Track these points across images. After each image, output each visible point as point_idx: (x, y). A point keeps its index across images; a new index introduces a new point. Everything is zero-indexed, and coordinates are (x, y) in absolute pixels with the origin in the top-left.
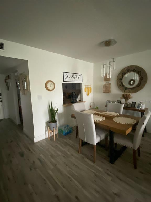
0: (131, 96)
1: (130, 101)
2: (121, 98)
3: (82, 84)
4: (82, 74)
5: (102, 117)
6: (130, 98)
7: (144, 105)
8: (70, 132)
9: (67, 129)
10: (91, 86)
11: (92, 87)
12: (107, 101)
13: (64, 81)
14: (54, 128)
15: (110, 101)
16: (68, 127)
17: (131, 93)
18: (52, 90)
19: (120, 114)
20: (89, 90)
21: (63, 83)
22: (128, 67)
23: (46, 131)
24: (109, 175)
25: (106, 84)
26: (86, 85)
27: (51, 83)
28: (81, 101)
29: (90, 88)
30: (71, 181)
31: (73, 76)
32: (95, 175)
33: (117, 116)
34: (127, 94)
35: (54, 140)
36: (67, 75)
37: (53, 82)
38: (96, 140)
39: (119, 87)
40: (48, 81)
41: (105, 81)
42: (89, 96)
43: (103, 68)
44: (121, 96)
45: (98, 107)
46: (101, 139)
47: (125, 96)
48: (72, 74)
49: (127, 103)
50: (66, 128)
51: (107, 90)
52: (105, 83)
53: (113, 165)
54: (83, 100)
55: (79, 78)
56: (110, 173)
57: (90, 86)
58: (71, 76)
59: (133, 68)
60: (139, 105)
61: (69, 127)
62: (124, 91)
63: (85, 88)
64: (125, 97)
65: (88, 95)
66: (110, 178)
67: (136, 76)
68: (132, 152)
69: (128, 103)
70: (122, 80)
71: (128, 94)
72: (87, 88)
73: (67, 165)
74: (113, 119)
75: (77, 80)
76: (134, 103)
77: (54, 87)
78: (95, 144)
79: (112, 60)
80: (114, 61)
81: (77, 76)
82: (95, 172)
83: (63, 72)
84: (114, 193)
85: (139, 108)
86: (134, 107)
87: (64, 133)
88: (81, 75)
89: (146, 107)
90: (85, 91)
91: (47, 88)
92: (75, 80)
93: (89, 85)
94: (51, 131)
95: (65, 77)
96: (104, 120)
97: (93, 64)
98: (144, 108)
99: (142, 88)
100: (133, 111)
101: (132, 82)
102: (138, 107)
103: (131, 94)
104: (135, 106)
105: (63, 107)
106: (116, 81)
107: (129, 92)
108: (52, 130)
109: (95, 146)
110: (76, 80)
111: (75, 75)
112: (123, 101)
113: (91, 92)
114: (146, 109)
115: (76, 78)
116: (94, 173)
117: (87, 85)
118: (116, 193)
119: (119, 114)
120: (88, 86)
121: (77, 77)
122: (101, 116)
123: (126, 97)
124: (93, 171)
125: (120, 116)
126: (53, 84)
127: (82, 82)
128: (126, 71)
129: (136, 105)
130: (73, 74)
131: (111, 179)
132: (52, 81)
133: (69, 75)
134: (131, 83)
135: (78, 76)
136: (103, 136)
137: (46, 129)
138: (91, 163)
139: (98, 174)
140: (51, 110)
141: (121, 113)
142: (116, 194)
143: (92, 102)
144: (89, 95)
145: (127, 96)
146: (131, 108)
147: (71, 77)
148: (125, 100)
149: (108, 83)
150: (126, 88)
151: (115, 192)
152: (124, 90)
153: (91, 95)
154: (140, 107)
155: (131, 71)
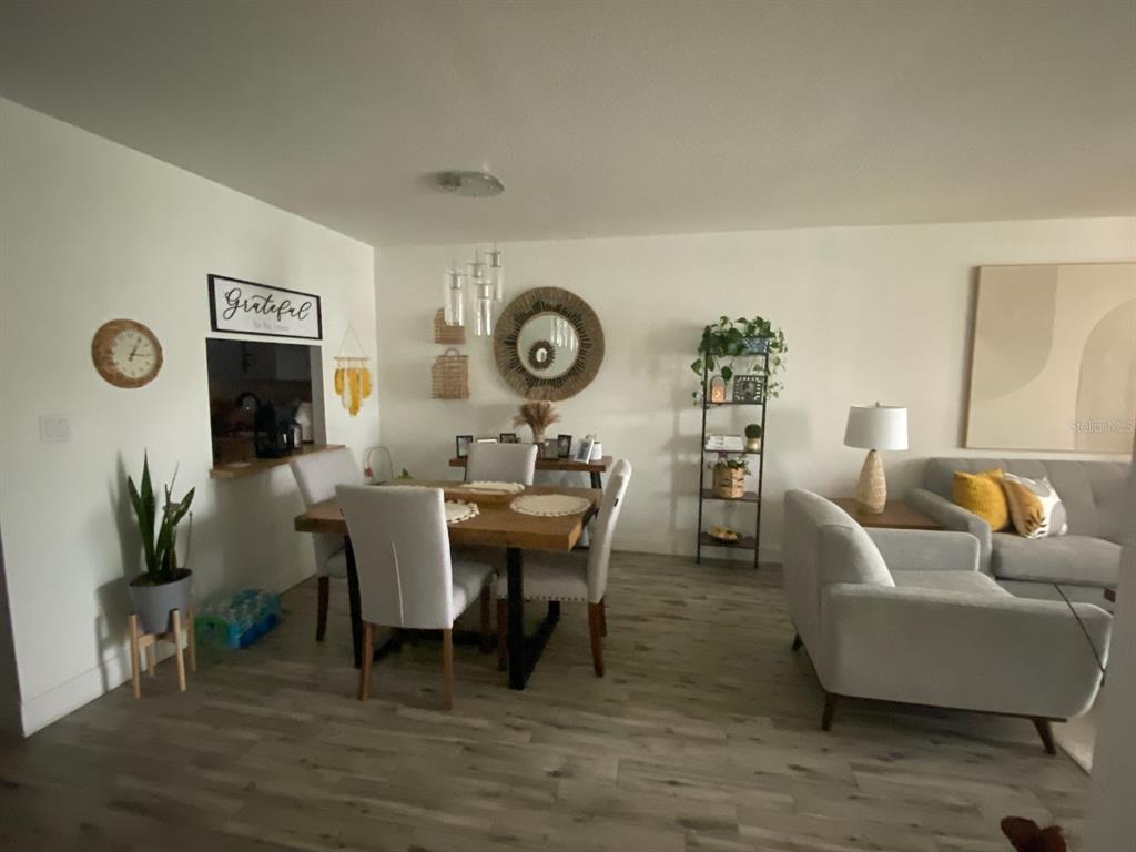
0: (554, 412)
1: (551, 432)
2: (518, 423)
3: (319, 347)
4: (318, 298)
5: (464, 507)
6: (550, 421)
7: (599, 446)
8: (272, 622)
9: (253, 606)
10: (368, 362)
11: (372, 366)
12: (458, 437)
13: (219, 327)
14: (177, 613)
15: (471, 437)
16: (259, 597)
17: (551, 399)
18: (141, 382)
19: (526, 487)
20: (355, 384)
21: (209, 341)
22: (537, 290)
23: (102, 647)
24: (517, 729)
25: (445, 356)
26: (342, 355)
27: (137, 335)
28: (315, 444)
29: (365, 371)
30: (363, 812)
31: (269, 305)
32: (468, 748)
33: (520, 494)
34: (539, 405)
35: (178, 687)
36: (234, 296)
37: (150, 335)
38: (453, 605)
39: (504, 375)
40: (112, 323)
41: (438, 341)
42: (358, 414)
43: (455, 287)
44: (518, 414)
45: (411, 474)
46: (468, 596)
47: (532, 412)
48: (266, 293)
49: (541, 441)
50: (245, 606)
51: (449, 384)
52: (440, 349)
53: (524, 692)
54: (329, 441)
55: (302, 314)
56: (519, 722)
57: (359, 365)
58: (257, 300)
59: (553, 299)
60: (585, 446)
61: (264, 596)
62: (527, 393)
63: (337, 372)
64: (532, 416)
65: (354, 410)
66: (525, 737)
67: (562, 329)
68: (585, 614)
69: (547, 440)
70: (515, 344)
71: (543, 403)
72: (349, 375)
73: (316, 767)
74: (509, 505)
75: (293, 329)
76: (564, 443)
77: (151, 360)
78: (450, 625)
79: (489, 259)
80: (495, 265)
81: (292, 306)
82: (461, 740)
83: (211, 278)
84: (549, 774)
85: (585, 459)
86: (567, 456)
87: (237, 636)
88: (313, 301)
89: (607, 454)
90: (339, 391)
91: (106, 368)
92: (282, 328)
93: (357, 359)
94: (149, 640)
95: (221, 304)
96: (478, 512)
97: (369, 249)
98: (600, 457)
99: (589, 380)
100: (564, 472)
101: (541, 354)
102: (582, 454)
103: (552, 405)
104: (571, 453)
105: (212, 482)
106: (492, 347)
107: (544, 397)
108: (163, 628)
109: (451, 634)
110: (286, 329)
111: (278, 298)
112: (526, 431)
113: (367, 393)
114: (607, 459)
115: (286, 317)
116: (458, 743)
117: (349, 359)
118: (556, 769)
119: (523, 488)
120: (354, 364)
121: (291, 310)
122: (456, 502)
123: (537, 419)
124: (455, 740)
125: (528, 491)
126: (145, 340)
127: (320, 338)
128: (531, 308)
129: (574, 450)
130: (271, 296)
131: (528, 738)
132: (140, 327)
133: (247, 294)
134: (539, 359)
135: (296, 302)
136: (475, 585)
137: (105, 633)
138: (437, 717)
139: (474, 742)
140: (142, 504)
141: (530, 481)
142: (556, 774)
143: (375, 448)
144: (361, 408)
145: (542, 412)
146: (556, 460)
147: (256, 306)
148: (532, 426)
149: (452, 353)
150: (533, 382)
151: (551, 770)
152: (527, 387)
153: (371, 408)
154: (587, 455)
155: (548, 308)
